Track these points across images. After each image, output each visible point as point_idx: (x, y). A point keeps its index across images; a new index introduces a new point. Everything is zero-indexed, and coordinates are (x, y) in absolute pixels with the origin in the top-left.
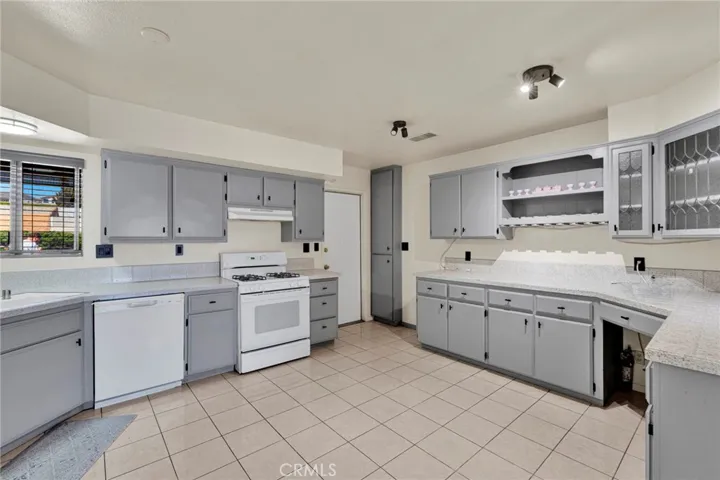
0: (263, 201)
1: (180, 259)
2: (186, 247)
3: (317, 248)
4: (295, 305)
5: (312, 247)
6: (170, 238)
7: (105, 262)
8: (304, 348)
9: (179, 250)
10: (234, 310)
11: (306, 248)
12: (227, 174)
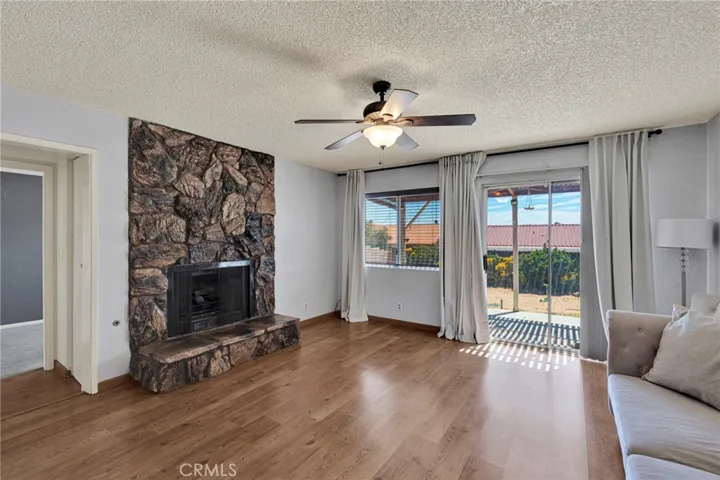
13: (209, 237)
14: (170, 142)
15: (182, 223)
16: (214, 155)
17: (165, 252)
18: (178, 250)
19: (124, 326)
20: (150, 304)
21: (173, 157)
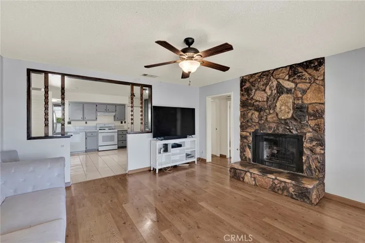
0: (107, 111)
1: (86, 125)
2: (88, 122)
3: (125, 122)
4: (114, 136)
5: (123, 122)
6: (83, 120)
7: (69, 125)
8: (116, 147)
9: (86, 123)
10: (97, 136)
11: (122, 123)
12: (96, 105)
13: (268, 119)
14: (251, 80)
15: (257, 114)
16: (272, 77)
17: (250, 126)
18: (255, 126)
19: (239, 151)
20: (245, 146)
21: (253, 86)
